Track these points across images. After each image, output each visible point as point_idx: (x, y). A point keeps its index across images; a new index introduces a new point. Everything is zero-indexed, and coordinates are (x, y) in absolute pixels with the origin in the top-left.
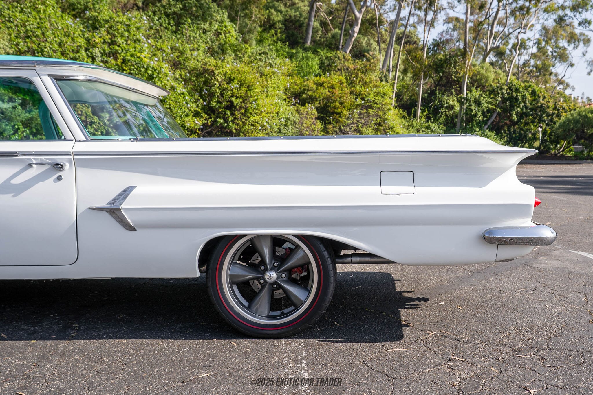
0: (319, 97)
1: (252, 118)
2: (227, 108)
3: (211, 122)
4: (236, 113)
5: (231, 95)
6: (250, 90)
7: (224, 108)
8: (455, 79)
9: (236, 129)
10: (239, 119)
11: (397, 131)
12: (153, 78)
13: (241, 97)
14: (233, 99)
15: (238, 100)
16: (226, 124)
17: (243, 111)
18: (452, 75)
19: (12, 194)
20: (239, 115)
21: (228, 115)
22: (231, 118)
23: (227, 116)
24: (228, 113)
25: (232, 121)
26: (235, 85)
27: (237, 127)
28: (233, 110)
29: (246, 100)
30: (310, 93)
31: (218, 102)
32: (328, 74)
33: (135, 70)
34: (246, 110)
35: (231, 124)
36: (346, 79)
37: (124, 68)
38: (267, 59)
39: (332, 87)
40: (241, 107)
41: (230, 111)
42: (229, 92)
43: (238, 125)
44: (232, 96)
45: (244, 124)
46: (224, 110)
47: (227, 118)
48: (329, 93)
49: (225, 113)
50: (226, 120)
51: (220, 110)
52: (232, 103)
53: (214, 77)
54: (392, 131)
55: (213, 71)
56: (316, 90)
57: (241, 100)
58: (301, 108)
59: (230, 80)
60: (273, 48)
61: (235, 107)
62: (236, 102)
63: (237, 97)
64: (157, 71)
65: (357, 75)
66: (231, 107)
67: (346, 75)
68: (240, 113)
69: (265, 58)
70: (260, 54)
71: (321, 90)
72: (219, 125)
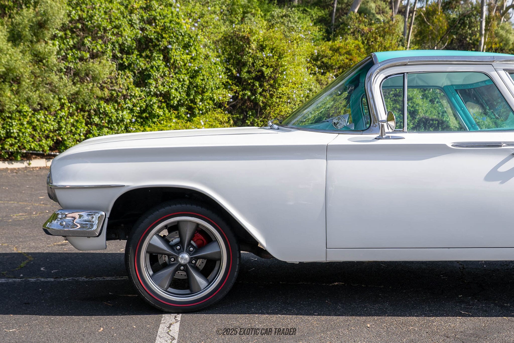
0: (336, 64)
1: (280, 90)
2: (257, 78)
3: (241, 95)
4: (265, 84)
5: (262, 64)
6: (281, 58)
7: (253, 78)
8: (470, 41)
9: (263, 102)
10: (267, 90)
11: (417, 103)
12: (190, 46)
13: (271, 66)
14: (264, 69)
15: (268, 69)
16: (254, 97)
17: (272, 82)
18: (467, 37)
19: (500, 181)
20: (267, 87)
21: (256, 86)
22: (260, 90)
23: (255, 88)
24: (257, 84)
25: (260, 94)
26: (267, 53)
27: (264, 100)
28: (262, 81)
29: (276, 69)
30: (325, 60)
31: (249, 72)
32: (341, 38)
33: (174, 37)
34: (275, 80)
35: (258, 96)
36: (363, 43)
37: (164, 35)
38: (289, 23)
39: (349, 53)
40: (270, 77)
41: (259, 82)
42: (260, 61)
43: (265, 97)
44: (263, 66)
45: (272, 96)
46: (252, 81)
47: (255, 90)
48: (347, 61)
49: (254, 85)
50: (254, 92)
51: (249, 82)
52: (263, 73)
53: (249, 44)
54: (411, 103)
55: (248, 38)
56: (332, 57)
57: (271, 70)
58: (322, 78)
59: (262, 48)
60: (295, 10)
61: (264, 77)
62: (267, 71)
63: (268, 67)
64: (193, 39)
65: (376, 39)
66: (261, 77)
67: (362, 39)
68: (269, 84)
69: (288, 22)
70: (282, 17)
71: (337, 56)
72: (246, 98)
